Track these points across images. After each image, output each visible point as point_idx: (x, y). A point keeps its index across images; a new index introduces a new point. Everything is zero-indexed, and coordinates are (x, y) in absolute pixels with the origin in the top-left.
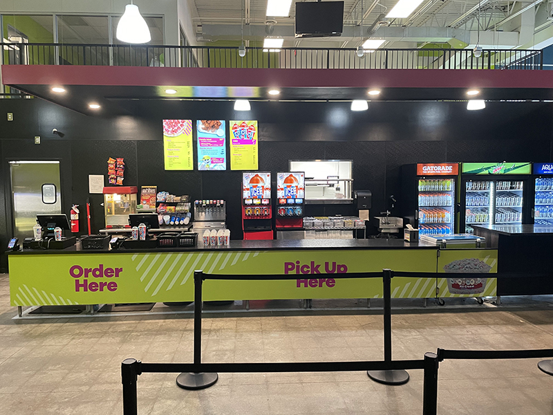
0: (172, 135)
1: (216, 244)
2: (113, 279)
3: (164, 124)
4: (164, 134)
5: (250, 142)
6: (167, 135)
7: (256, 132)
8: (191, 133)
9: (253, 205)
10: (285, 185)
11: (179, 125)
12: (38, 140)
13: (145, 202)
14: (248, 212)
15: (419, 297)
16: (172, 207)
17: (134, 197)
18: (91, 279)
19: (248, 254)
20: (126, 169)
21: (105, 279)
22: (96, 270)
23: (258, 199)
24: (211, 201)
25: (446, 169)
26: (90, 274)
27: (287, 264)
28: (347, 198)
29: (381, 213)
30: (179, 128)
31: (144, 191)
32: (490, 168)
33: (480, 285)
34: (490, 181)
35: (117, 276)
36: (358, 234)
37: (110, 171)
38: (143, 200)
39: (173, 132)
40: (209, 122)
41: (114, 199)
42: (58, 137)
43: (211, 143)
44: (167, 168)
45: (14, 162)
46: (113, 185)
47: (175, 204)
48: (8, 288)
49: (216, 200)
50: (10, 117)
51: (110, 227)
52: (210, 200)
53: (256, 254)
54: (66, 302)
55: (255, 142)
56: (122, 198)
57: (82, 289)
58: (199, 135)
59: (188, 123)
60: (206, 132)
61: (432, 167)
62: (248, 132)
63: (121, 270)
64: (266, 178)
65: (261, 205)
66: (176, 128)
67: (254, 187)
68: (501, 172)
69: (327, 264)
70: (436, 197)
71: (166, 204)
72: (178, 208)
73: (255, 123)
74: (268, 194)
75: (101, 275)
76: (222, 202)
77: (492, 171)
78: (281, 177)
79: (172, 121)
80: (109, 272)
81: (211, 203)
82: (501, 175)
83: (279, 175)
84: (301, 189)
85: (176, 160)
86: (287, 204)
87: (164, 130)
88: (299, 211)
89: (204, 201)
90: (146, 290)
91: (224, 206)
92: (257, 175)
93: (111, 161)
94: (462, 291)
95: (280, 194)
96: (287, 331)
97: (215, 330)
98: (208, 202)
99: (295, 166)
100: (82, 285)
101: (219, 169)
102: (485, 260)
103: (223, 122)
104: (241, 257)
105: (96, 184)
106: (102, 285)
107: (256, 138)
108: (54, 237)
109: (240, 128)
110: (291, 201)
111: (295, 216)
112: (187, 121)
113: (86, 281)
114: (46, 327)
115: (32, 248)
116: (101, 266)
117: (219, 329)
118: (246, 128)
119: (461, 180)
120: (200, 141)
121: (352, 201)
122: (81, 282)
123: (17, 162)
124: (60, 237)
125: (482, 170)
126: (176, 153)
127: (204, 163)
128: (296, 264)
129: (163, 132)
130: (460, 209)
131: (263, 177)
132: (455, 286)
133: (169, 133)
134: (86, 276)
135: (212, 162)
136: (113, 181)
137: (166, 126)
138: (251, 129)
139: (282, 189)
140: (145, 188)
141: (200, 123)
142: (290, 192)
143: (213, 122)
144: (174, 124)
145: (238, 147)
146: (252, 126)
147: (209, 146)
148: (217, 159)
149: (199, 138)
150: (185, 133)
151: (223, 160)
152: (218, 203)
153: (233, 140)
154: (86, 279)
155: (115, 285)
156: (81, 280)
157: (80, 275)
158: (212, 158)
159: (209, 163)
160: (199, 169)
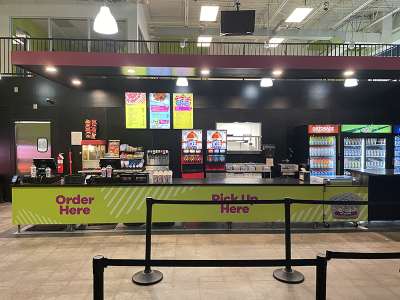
0: (132, 104)
1: (163, 181)
2: (87, 206)
3: (126, 96)
4: (126, 102)
5: (187, 109)
6: (128, 103)
7: (192, 102)
8: (145, 102)
9: (189, 153)
10: (213, 139)
11: (137, 96)
12: (35, 106)
13: (111, 152)
14: (186, 158)
15: (310, 221)
16: (131, 155)
17: (103, 148)
18: (71, 205)
19: (185, 188)
20: (98, 127)
21: (81, 206)
22: (75, 198)
23: (193, 149)
25: (329, 129)
26: (71, 201)
27: (214, 196)
28: (257, 150)
29: (283, 161)
30: (136, 98)
31: (110, 144)
32: (361, 128)
33: (356, 213)
34: (362, 138)
35: (90, 203)
36: (265, 175)
37: (86, 128)
38: (110, 150)
39: (134, 101)
40: (158, 94)
41: (89, 149)
42: (50, 104)
43: (160, 109)
44: (128, 127)
45: (18, 122)
46: (88, 139)
47: (133, 153)
49: (163, 150)
50: (16, 90)
51: (86, 169)
52: (158, 150)
53: (192, 188)
54: (53, 222)
55: (191, 108)
56: (95, 148)
57: (64, 212)
58: (151, 104)
59: (143, 95)
60: (156, 101)
61: (319, 127)
62: (186, 102)
63: (93, 199)
64: (199, 135)
65: (195, 153)
66: (134, 98)
67: (190, 140)
68: (370, 131)
69: (243, 196)
70: (322, 149)
71: (126, 152)
72: (135, 156)
73: (191, 95)
74: (200, 146)
75: (78, 203)
76: (167, 151)
77: (363, 131)
78: (210, 134)
79: (132, 93)
80: (84, 201)
81: (159, 152)
82: (369, 134)
83: (208, 132)
84: (224, 142)
85: (134, 122)
86: (214, 153)
87: (126, 100)
88: (222, 158)
89: (154, 151)
90: (111, 213)
91: (169, 155)
92: (192, 132)
93: (88, 122)
94: (342, 217)
95: (209, 146)
96: (214, 244)
97: (161, 243)
98: (157, 151)
99: (220, 126)
100: (64, 210)
101: (165, 128)
102: (359, 195)
103: (168, 94)
104: (180, 191)
105: (76, 138)
106: (79, 210)
107: (192, 106)
108: (45, 175)
109: (181, 99)
110: (216, 151)
111: (220, 162)
112: (142, 93)
113: (67, 207)
114: (38, 240)
115: (29, 182)
116: (79, 196)
117: (164, 243)
118: (185, 99)
119: (341, 137)
120: (152, 108)
121: (261, 152)
122: (64, 208)
123: (20, 122)
124: (50, 175)
125: (355, 130)
126: (134, 117)
127: (154, 124)
128: (220, 196)
130: (340, 158)
131: (197, 134)
132: (337, 213)
133: (130, 102)
134: (68, 203)
135: (160, 123)
136: (89, 136)
137: (127, 97)
138: (189, 100)
139: (210, 142)
140: (111, 142)
141: (151, 95)
142: (216, 144)
143: (161, 95)
144: (133, 95)
145: (179, 112)
146: (189, 97)
147: (158, 111)
148: (164, 120)
149: (151, 106)
150: (141, 102)
151: (168, 122)
152: (164, 152)
153: (175, 107)
154: (68, 205)
155: (89, 210)
156: (64, 206)
157: (63, 202)
158: (160, 120)
159: (158, 124)
160: (151, 128)
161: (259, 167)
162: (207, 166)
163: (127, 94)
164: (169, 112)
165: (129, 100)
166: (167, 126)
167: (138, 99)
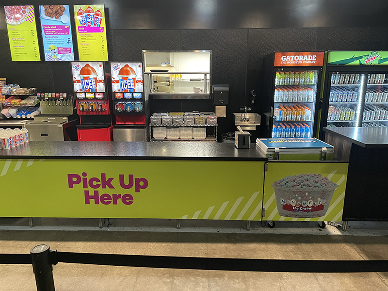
0: (15, 23)
4: (7, 22)
5: (97, 30)
7: (103, 19)
8: (34, 20)
9: (86, 99)
10: (121, 77)
11: (21, 12)
23: (92, 93)
25: (308, 59)
27: (70, 177)
28: (203, 93)
30: (21, 15)
32: (361, 57)
33: (321, 207)
34: (360, 73)
39: (16, 19)
40: (51, 7)
43: (56, 31)
44: (15, 58)
47: (22, 97)
49: (59, 92)
53: (30, 163)
55: (103, 29)
58: (43, 22)
59: (30, 9)
60: (50, 18)
61: (292, 57)
62: (94, 18)
64: (98, 69)
65: (95, 99)
66: (18, 15)
67: (85, 78)
68: (375, 62)
70: (296, 92)
71: (10, 96)
72: (23, 102)
73: (101, 8)
74: (101, 87)
76: (65, 95)
77: (364, 61)
79: (14, 7)
81: (54, 96)
82: (374, 66)
83: (113, 65)
84: (139, 81)
85: (22, 51)
86: (124, 99)
87: (7, 17)
88: (139, 107)
89: (46, 94)
92: (88, 65)
94: (296, 214)
95: (116, 87)
98: (50, 95)
101: (67, 60)
102: (330, 177)
103: (67, 7)
107: (103, 25)
109: (86, 14)
110: (128, 95)
111: (134, 112)
112: (28, 7)
118: (92, 14)
120: (44, 29)
121: (208, 96)
125: (353, 59)
126: (21, 43)
127: (50, 54)
128: (82, 177)
129: (6, 20)
130: (322, 105)
132: (287, 207)
133: (12, 20)
135: (59, 53)
137: (8, 13)
138: (98, 15)
139: (117, 82)
141: (42, 8)
142: (126, 84)
143: (56, 8)
144: (15, 10)
145: (85, 36)
146: (98, 11)
147: (54, 34)
148: (64, 48)
149: (43, 26)
150: (27, 20)
151: (70, 50)
152: (60, 96)
153: (79, 27)
158: (58, 48)
159: (56, 54)
160: (46, 60)
161: (202, 118)
162: (117, 118)
163: (7, 10)
164: (70, 36)
165: (11, 18)
166: (69, 57)
167: (24, 16)
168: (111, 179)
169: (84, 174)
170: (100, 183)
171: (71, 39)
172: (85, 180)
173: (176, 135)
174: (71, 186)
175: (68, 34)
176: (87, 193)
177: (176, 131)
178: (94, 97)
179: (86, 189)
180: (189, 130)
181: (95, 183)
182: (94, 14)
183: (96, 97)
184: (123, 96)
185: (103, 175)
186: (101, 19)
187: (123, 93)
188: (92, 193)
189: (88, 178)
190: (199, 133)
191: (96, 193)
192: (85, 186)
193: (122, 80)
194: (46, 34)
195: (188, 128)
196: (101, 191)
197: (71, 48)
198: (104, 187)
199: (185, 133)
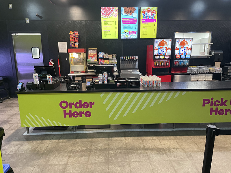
0: (106, 17)
2: (88, 109)
3: (101, 10)
4: (102, 16)
5: (152, 21)
6: (104, 17)
7: (156, 15)
8: (117, 15)
9: (160, 59)
10: (180, 47)
11: (110, 11)
12: (27, 21)
13: (91, 58)
14: (156, 63)
16: (107, 61)
17: (83, 55)
18: (74, 109)
19: (178, 93)
20: (79, 38)
21: (83, 110)
22: (77, 103)
23: (163, 55)
24: (131, 57)
26: (73, 106)
27: (204, 100)
30: (110, 12)
31: (90, 51)
35: (91, 107)
37: (71, 39)
38: (90, 57)
39: (107, 15)
40: (128, 9)
41: (74, 56)
42: (39, 19)
43: (129, 22)
44: (104, 37)
45: (14, 34)
46: (73, 48)
48: (17, 109)
49: (133, 56)
50: (10, 6)
51: (73, 73)
52: (129, 56)
53: (184, 93)
55: (155, 21)
56: (78, 55)
57: (68, 116)
58: (122, 17)
59: (115, 10)
60: (127, 15)
63: (94, 103)
64: (169, 42)
66: (109, 12)
67: (161, 48)
71: (104, 59)
72: (111, 62)
73: (156, 9)
74: (169, 52)
75: (80, 107)
76: (137, 57)
79: (106, 8)
80: (86, 105)
84: (190, 49)
85: (108, 33)
86: (180, 59)
87: (102, 14)
88: (186, 63)
89: (127, 57)
90: (110, 116)
92: (163, 40)
93: (71, 33)
95: (177, 52)
98: (129, 58)
100: (68, 114)
101: (133, 38)
103: (137, 8)
105: (62, 47)
106: (81, 113)
107: (156, 18)
108: (47, 81)
109: (147, 12)
110: (183, 57)
111: (184, 66)
112: (115, 8)
113: (70, 111)
116: (80, 101)
118: (150, 12)
120: (123, 20)
121: (210, 56)
122: (67, 111)
123: (16, 34)
124: (51, 81)
126: (108, 28)
127: (124, 35)
128: (211, 100)
129: (101, 15)
131: (167, 42)
133: (105, 15)
134: (71, 107)
135: (129, 34)
136: (73, 45)
137: (103, 11)
138: (153, 13)
139: (178, 49)
140: (91, 50)
141: (123, 9)
143: (130, 9)
144: (107, 10)
145: (145, 24)
146: (154, 10)
147: (128, 23)
148: (132, 31)
149: (122, 19)
150: (114, 15)
151: (136, 32)
152: (134, 58)
153: (142, 20)
154: (70, 109)
155: (90, 113)
156: (67, 110)
157: (66, 107)
158: (129, 31)
159: (127, 34)
160: (122, 38)
162: (172, 69)
163: (102, 9)
164: (137, 24)
165: (104, 14)
166: (135, 36)
167: (112, 13)
168: (226, 101)
169: (212, 99)
170: (220, 103)
171: (137, 26)
172: (212, 102)
173: (196, 79)
174: (204, 105)
175: (136, 23)
176: (212, 109)
177: (197, 76)
178: (164, 58)
179: (212, 107)
180: (204, 75)
181: (217, 103)
182: (151, 12)
183: (165, 58)
184: (180, 57)
185: (222, 99)
186: (155, 15)
187: (180, 55)
188: (214, 109)
189: (214, 101)
190: (209, 77)
191: (217, 109)
192: (211, 105)
193: (181, 48)
194: (123, 24)
195: (203, 74)
196: (220, 108)
197: (136, 31)
198: (221, 105)
199: (201, 77)
